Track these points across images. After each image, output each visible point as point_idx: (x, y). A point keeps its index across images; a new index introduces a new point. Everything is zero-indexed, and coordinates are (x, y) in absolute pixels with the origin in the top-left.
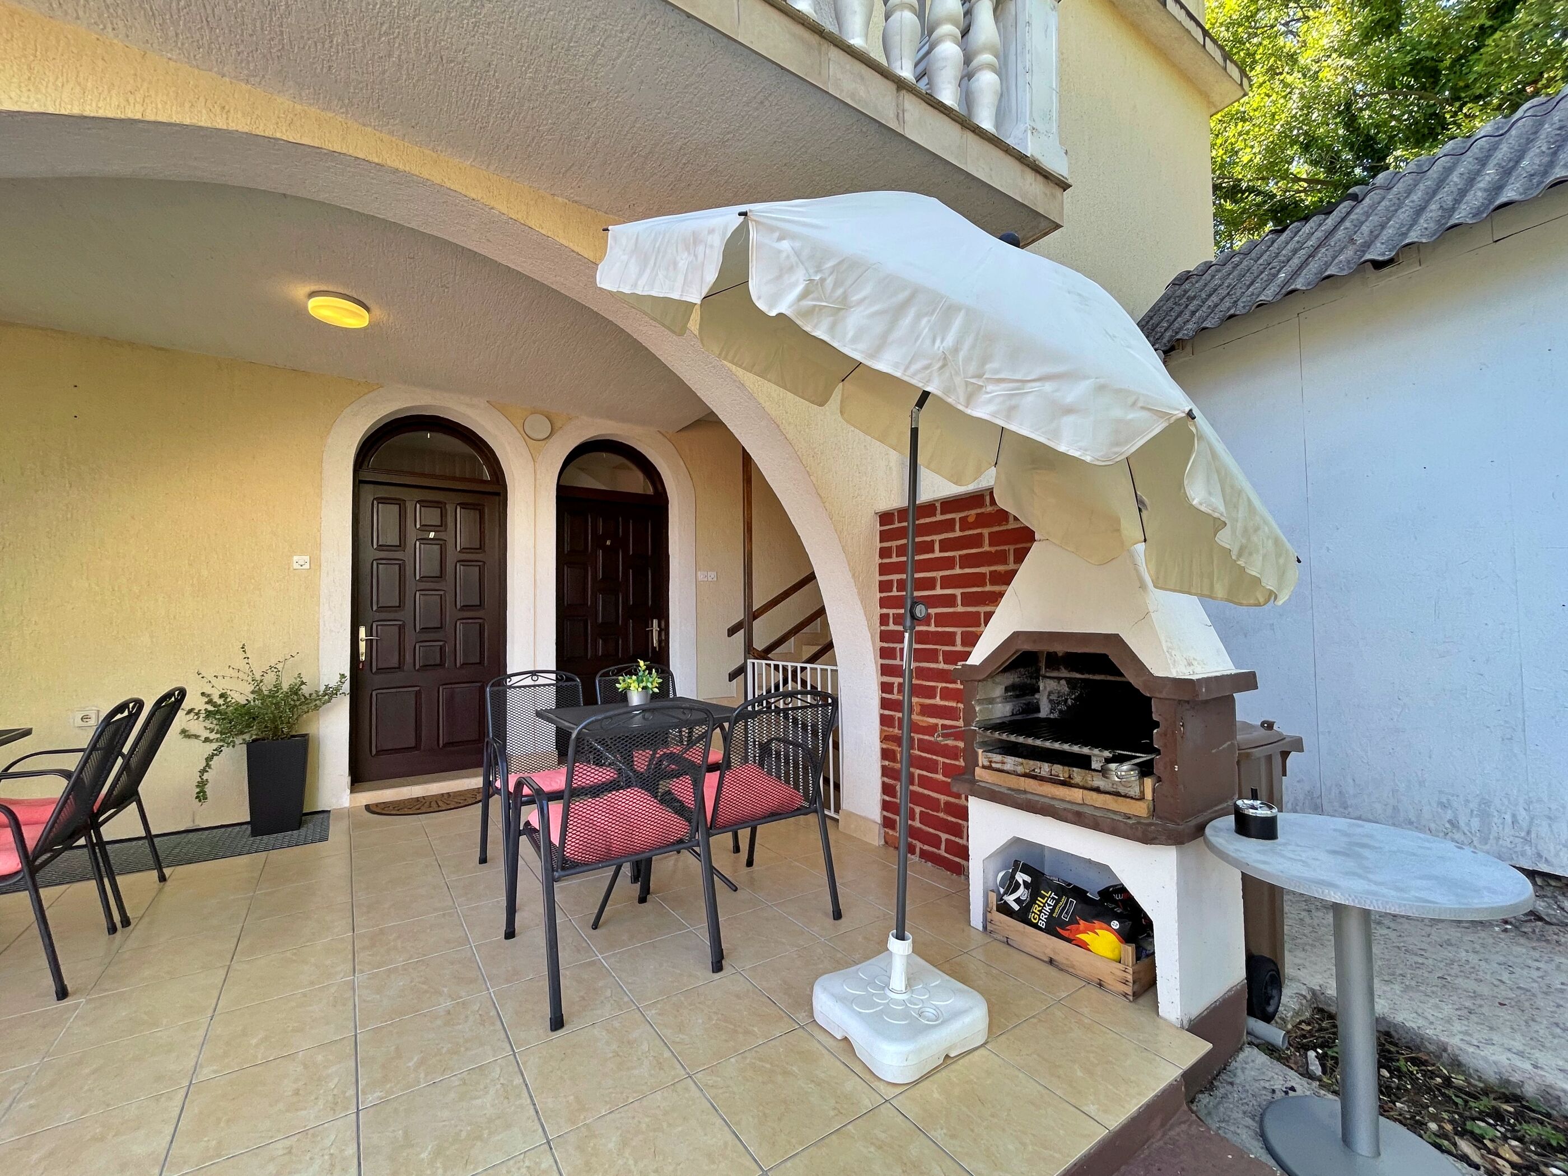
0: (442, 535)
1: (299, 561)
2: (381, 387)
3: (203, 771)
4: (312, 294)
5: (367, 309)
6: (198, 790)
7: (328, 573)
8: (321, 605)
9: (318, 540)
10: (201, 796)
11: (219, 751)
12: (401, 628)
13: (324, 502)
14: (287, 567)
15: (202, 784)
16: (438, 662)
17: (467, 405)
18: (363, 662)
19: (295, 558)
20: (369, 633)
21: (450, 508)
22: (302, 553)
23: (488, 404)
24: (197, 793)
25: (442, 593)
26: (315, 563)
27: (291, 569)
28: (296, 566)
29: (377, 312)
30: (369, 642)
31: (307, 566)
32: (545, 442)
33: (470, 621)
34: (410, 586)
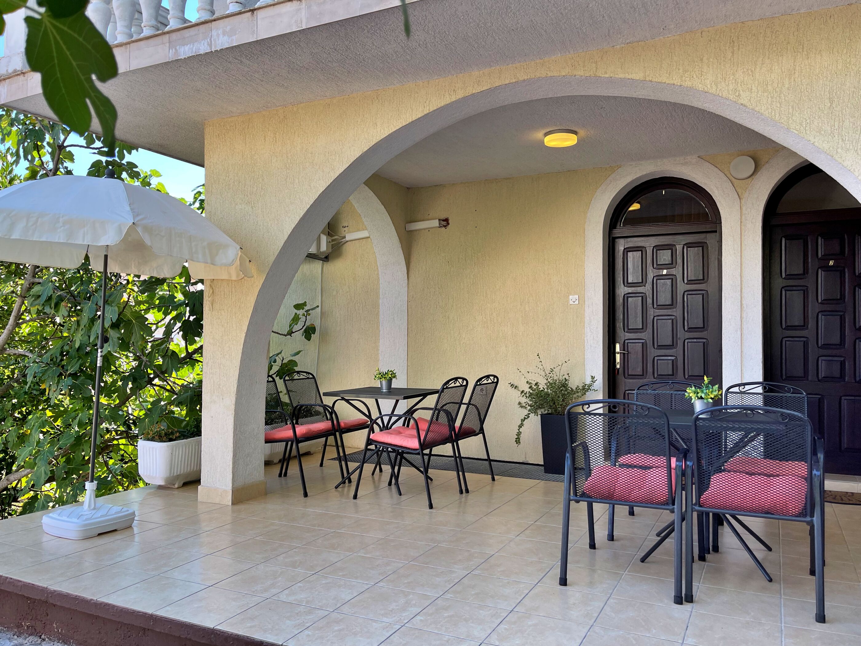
0: (673, 271)
1: (573, 298)
2: (620, 167)
3: (520, 427)
4: (546, 134)
5: (575, 133)
6: (517, 437)
7: (589, 306)
8: (586, 328)
9: (583, 283)
10: (518, 441)
11: (528, 416)
12: (644, 345)
13: (586, 258)
14: (566, 303)
15: (519, 434)
16: (670, 373)
17: (681, 164)
18: (618, 369)
19: (571, 297)
20: (623, 348)
21: (679, 248)
22: (575, 294)
23: (698, 159)
24: (516, 439)
25: (673, 317)
26: (582, 300)
27: (569, 305)
28: (571, 302)
29: (582, 133)
30: (622, 354)
31: (577, 302)
32: (750, 179)
33: (695, 340)
34: (651, 312)
